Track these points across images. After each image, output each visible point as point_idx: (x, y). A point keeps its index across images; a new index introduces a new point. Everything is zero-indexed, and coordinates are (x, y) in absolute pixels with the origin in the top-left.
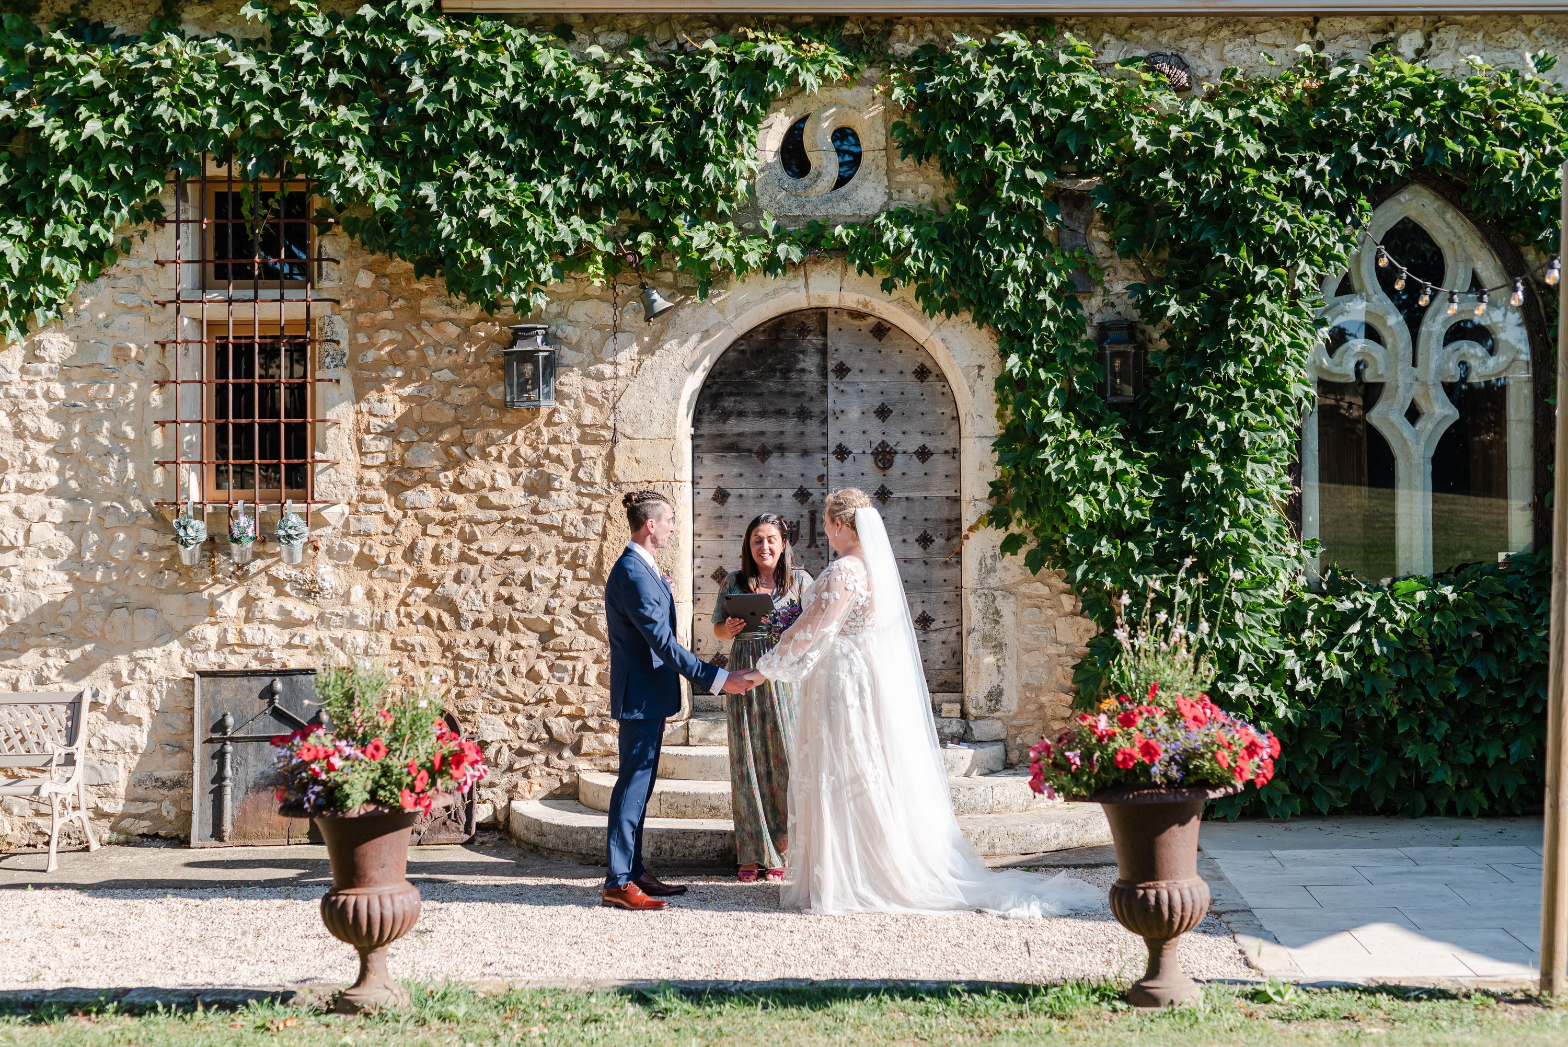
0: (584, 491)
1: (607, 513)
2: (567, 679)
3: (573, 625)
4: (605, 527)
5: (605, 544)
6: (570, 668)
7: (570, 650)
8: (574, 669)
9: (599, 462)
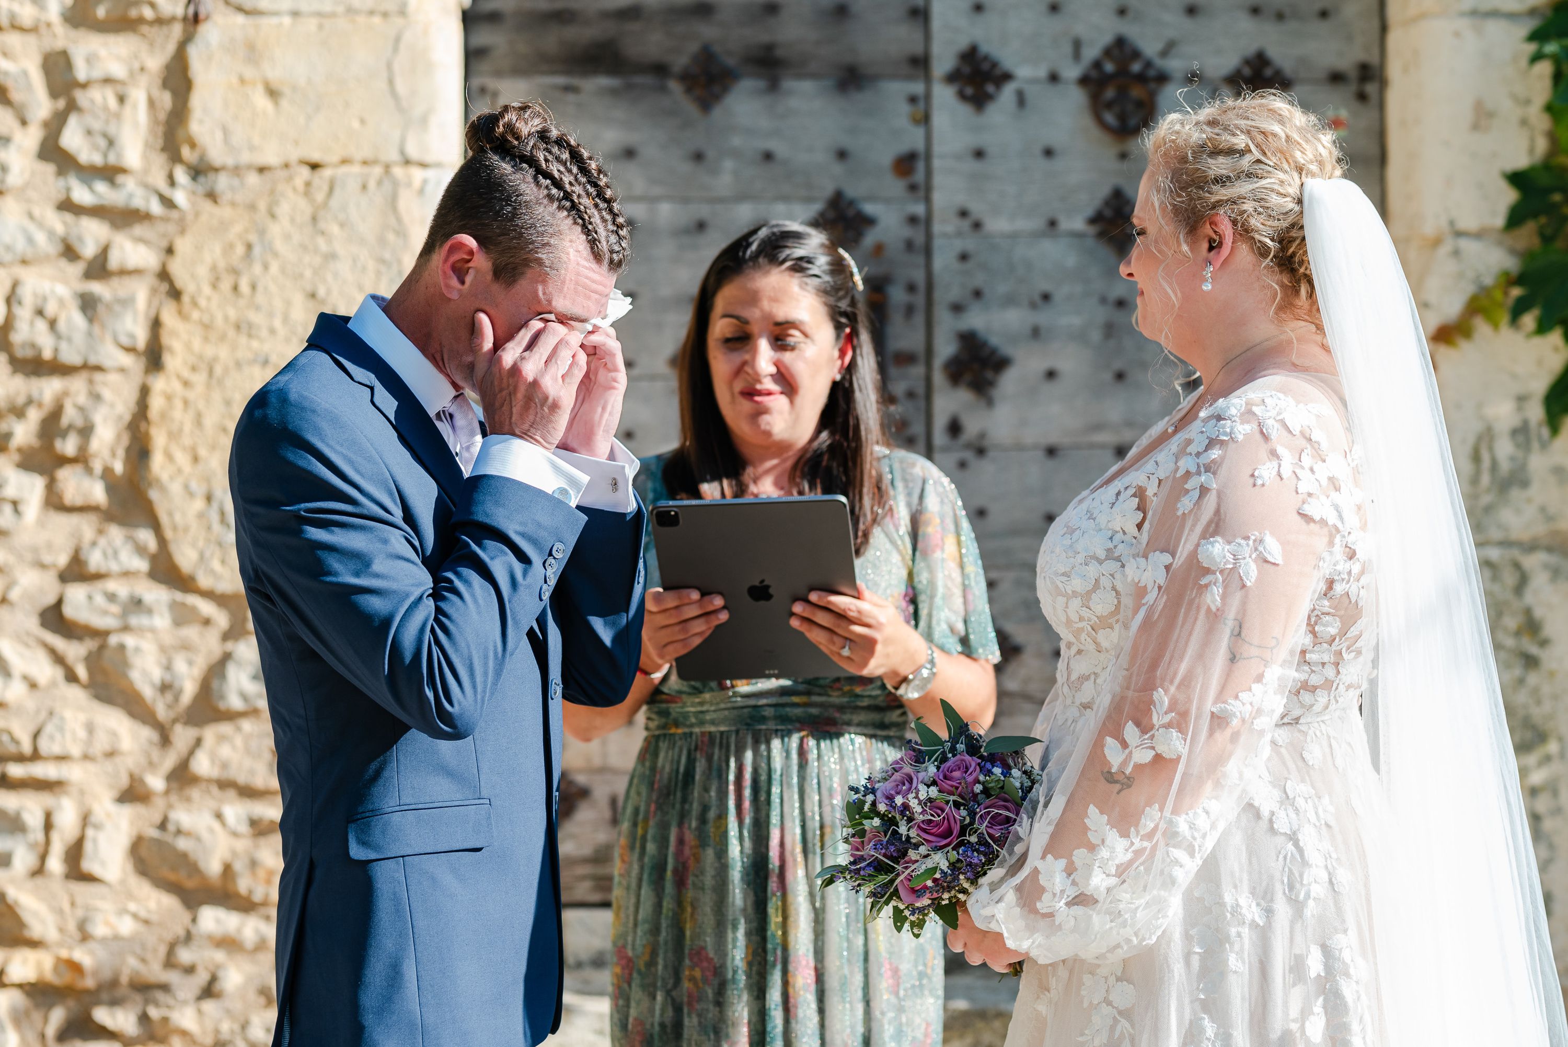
0: (82, 195)
1: (164, 275)
2: (23, 859)
3: (45, 671)
4: (156, 325)
5: (159, 384)
6: (33, 819)
7: (36, 756)
8: (48, 826)
9: (139, 96)
